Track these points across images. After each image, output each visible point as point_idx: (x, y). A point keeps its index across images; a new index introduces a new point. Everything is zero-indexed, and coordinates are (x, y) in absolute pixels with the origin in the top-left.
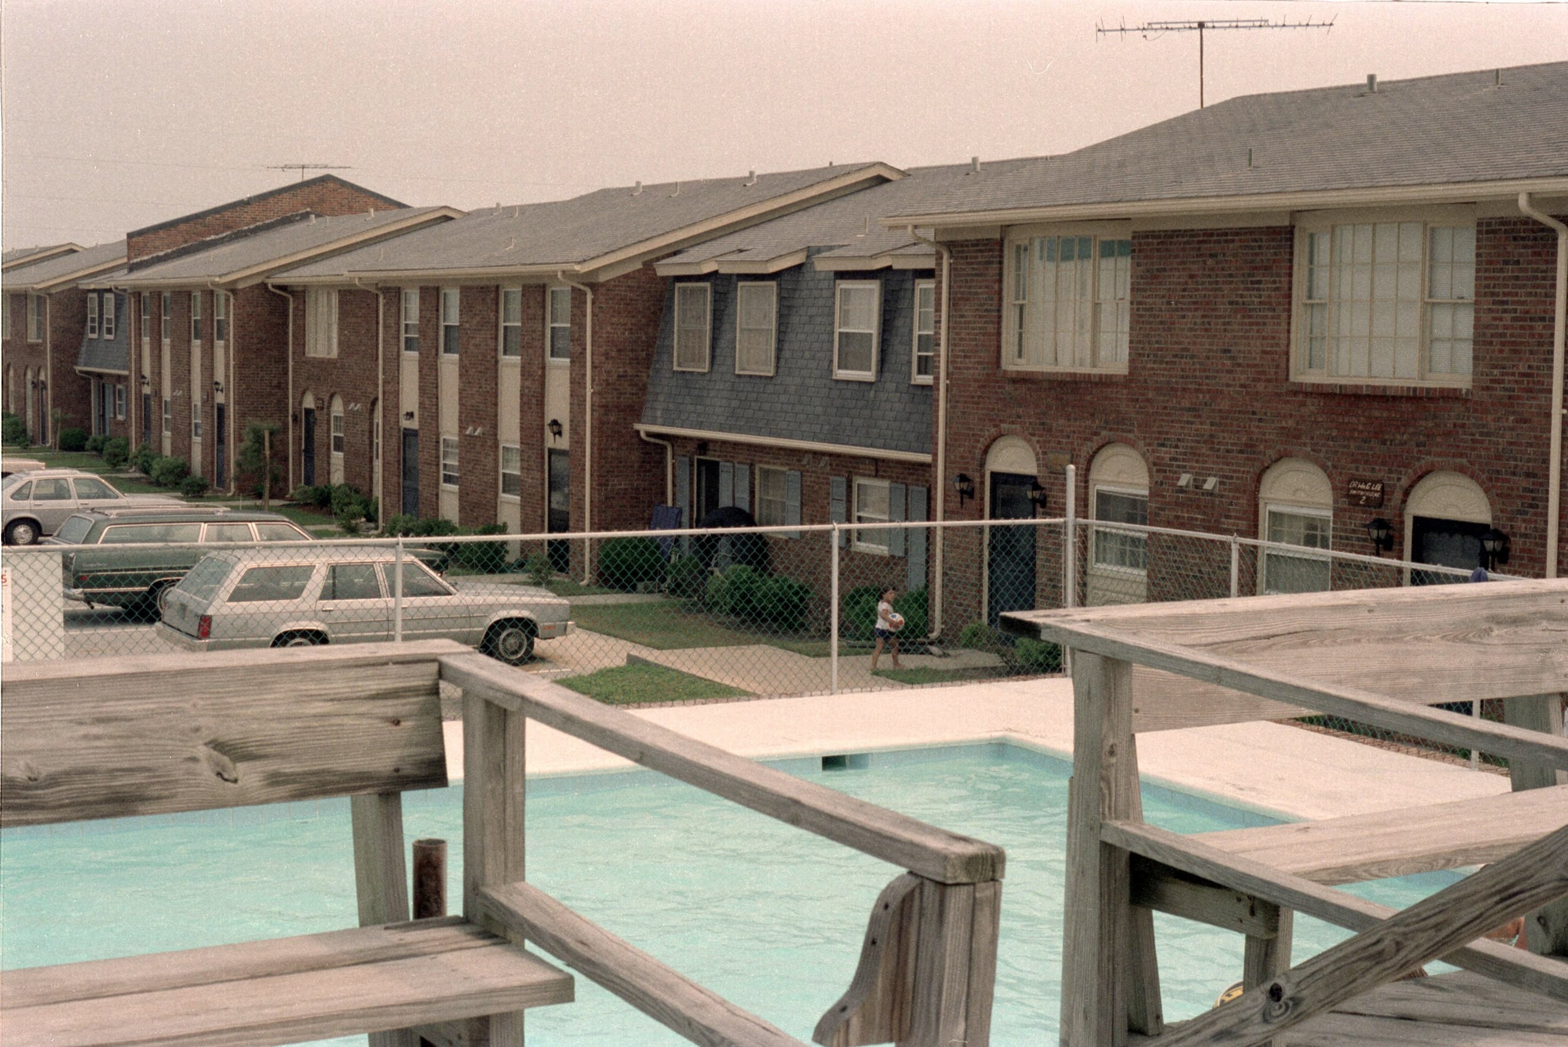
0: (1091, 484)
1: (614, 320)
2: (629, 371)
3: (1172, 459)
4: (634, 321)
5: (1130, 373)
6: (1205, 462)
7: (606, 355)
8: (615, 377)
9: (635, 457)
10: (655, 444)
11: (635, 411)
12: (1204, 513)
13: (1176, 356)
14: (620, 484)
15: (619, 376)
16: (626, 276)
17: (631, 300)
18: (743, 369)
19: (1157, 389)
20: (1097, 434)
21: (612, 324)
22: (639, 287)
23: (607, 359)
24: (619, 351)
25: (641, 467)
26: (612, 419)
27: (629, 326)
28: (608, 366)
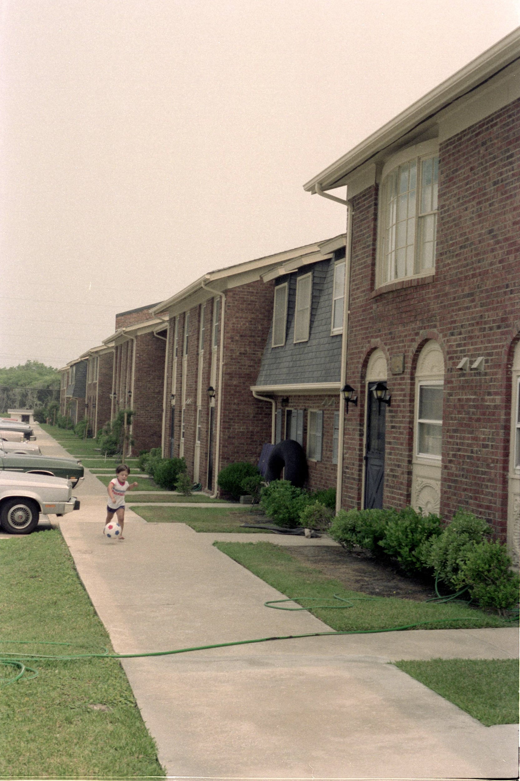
0: (417, 380)
1: (237, 315)
2: (248, 349)
3: (459, 345)
4: (253, 316)
5: (437, 273)
6: (476, 343)
7: (232, 338)
8: (238, 354)
9: (251, 410)
10: (266, 402)
11: (253, 379)
12: (475, 394)
13: (461, 248)
14: (239, 428)
15: (240, 353)
16: (248, 285)
17: (252, 301)
18: (298, 339)
19: (451, 282)
20: (417, 334)
21: (237, 318)
22: (257, 293)
23: (232, 341)
24: (241, 336)
25: (254, 417)
26: (235, 383)
27: (249, 319)
28: (233, 346)
